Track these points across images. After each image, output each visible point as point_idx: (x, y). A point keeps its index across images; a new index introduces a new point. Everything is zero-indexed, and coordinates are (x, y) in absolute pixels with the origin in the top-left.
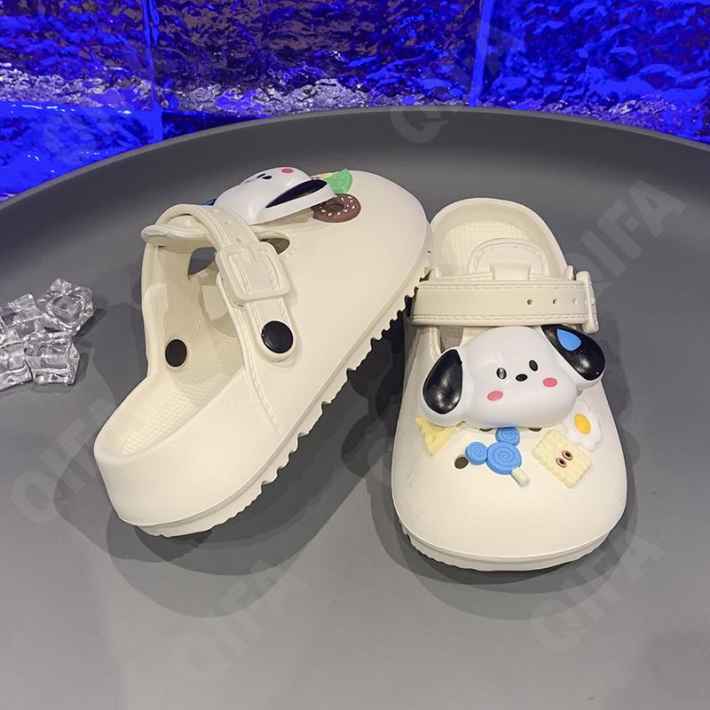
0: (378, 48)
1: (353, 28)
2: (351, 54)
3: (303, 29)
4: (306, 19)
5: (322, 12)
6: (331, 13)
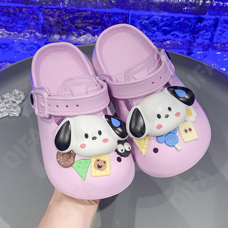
2: (94, 28)
3: (81, 22)
4: (81, 19)
5: (86, 17)
6: (88, 18)
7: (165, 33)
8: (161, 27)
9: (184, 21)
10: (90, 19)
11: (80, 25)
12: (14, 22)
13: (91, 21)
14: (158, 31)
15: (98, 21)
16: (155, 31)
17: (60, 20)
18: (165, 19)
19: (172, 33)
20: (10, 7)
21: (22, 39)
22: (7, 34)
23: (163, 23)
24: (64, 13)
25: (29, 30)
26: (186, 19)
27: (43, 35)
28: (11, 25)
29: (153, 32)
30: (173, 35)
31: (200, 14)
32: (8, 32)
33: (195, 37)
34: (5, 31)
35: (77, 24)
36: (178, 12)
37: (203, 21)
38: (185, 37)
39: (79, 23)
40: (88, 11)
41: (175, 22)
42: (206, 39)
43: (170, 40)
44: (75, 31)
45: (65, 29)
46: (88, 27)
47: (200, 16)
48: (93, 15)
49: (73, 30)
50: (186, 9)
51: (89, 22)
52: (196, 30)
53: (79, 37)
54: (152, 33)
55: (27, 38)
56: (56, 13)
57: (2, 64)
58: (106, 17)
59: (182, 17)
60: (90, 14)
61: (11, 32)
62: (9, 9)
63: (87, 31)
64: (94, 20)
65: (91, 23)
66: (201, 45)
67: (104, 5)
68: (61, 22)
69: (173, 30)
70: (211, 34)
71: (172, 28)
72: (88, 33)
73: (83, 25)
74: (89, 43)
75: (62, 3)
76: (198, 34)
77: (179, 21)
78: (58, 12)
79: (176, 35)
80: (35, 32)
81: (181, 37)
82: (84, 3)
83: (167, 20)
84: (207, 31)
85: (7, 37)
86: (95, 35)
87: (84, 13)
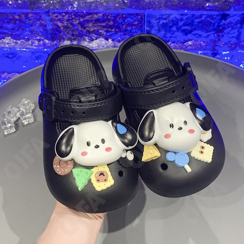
0: (115, 29)
1: (107, 24)
2: (107, 32)
3: (92, 25)
4: (93, 22)
5: (97, 20)
6: (100, 21)
7: (186, 32)
8: (181, 27)
9: (206, 18)
10: (101, 22)
11: (92, 30)
12: (20, 29)
13: (104, 24)
14: (178, 32)
15: (111, 23)
16: (175, 32)
17: (69, 25)
18: (185, 18)
19: (193, 33)
20: (15, 13)
21: (30, 47)
22: (14, 42)
23: (183, 22)
24: (73, 17)
25: (37, 37)
26: (208, 16)
27: (52, 41)
28: (17, 33)
29: (173, 32)
30: (195, 35)
31: (223, 10)
32: (15, 41)
33: (220, 35)
34: (12, 39)
35: (88, 28)
36: (199, 9)
37: (228, 17)
38: (208, 36)
39: (91, 27)
40: (99, 13)
41: (197, 20)
42: (233, 37)
43: (191, 40)
44: (87, 36)
45: (76, 34)
46: (101, 31)
47: (224, 12)
48: (105, 17)
49: (85, 34)
50: (208, 6)
51: (101, 26)
52: (221, 28)
53: (91, 42)
54: (171, 34)
55: (36, 46)
56: (65, 18)
57: (11, 75)
58: (120, 19)
59: (203, 15)
60: (102, 16)
61: (18, 40)
62: (14, 15)
63: (99, 35)
64: (106, 22)
65: (104, 27)
66: (227, 44)
67: (117, 5)
68: (71, 27)
69: (195, 29)
70: (238, 31)
71: (193, 27)
72: (100, 37)
73: (95, 28)
74: (102, 48)
75: (70, 6)
76: (222, 32)
77: (201, 19)
78: (67, 16)
79: (198, 34)
80: (43, 38)
81: (204, 37)
82: (94, 5)
83: (187, 19)
84: (233, 28)
85: (13, 46)
86: (108, 40)
87: (95, 16)
